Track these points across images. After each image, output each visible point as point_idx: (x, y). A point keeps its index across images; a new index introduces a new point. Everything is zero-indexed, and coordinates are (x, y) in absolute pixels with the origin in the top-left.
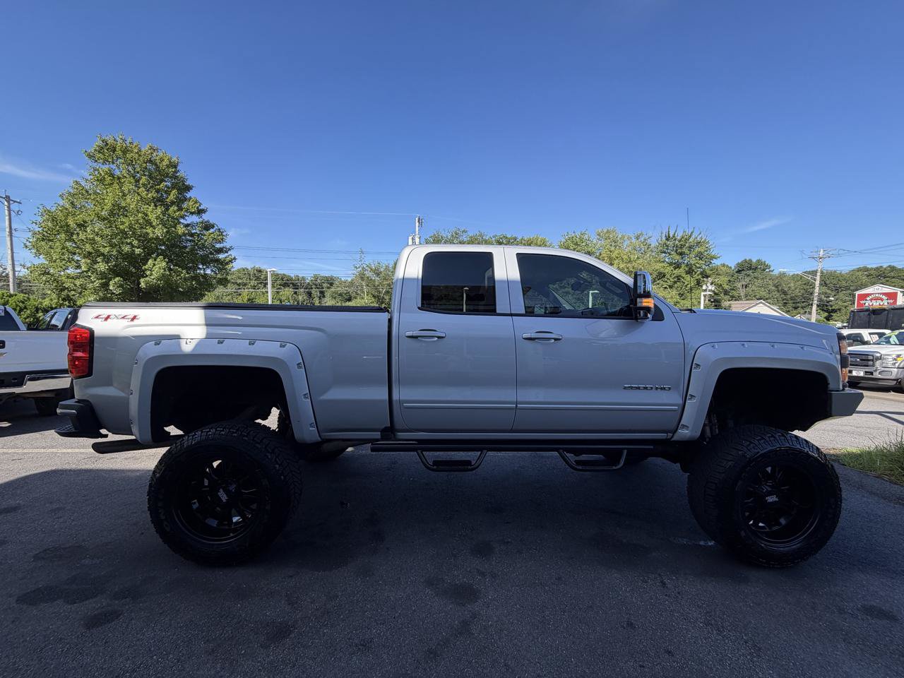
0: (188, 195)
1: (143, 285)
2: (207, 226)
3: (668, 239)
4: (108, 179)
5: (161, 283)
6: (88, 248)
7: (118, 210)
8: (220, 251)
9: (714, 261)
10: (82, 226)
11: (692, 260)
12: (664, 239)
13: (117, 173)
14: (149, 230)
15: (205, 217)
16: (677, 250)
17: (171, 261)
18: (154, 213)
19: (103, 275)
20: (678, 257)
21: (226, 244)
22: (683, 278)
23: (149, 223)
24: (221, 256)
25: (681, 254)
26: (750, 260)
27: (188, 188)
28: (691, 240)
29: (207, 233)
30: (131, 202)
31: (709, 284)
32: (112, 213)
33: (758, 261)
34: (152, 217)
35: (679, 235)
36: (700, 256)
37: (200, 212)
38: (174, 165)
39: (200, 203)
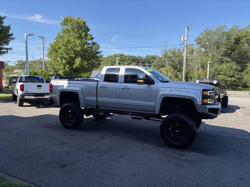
0: (88, 33)
1: (74, 67)
2: (94, 44)
4: (66, 31)
5: (79, 66)
6: (61, 55)
7: (69, 42)
8: (98, 53)
10: (59, 48)
13: (68, 28)
14: (76, 48)
15: (93, 41)
17: (83, 58)
18: (78, 42)
19: (64, 65)
21: (100, 50)
23: (76, 46)
24: (98, 55)
27: (89, 30)
29: (94, 46)
30: (72, 39)
32: (67, 43)
34: (77, 44)
37: (92, 39)
38: (84, 23)
39: (92, 36)
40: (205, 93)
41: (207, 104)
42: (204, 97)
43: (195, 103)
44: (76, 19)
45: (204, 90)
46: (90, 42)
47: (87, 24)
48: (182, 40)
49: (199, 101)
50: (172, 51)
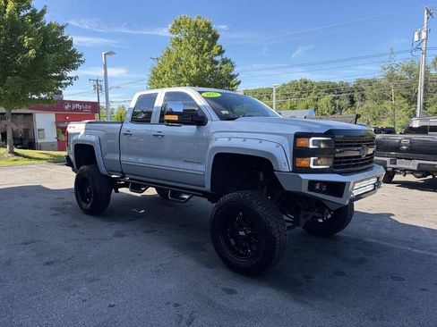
2: (225, 62)
4: (176, 43)
13: (181, 38)
14: (191, 71)
15: (224, 56)
21: (234, 73)
23: (190, 66)
29: (224, 66)
30: (184, 55)
34: (192, 63)
37: (221, 52)
38: (208, 25)
39: (221, 47)
40: (302, 142)
41: (308, 170)
42: (300, 152)
43: (275, 168)
44: (194, 19)
45: (298, 136)
46: (218, 58)
47: (214, 27)
48: (416, 38)
49: (283, 162)
50: (406, 67)
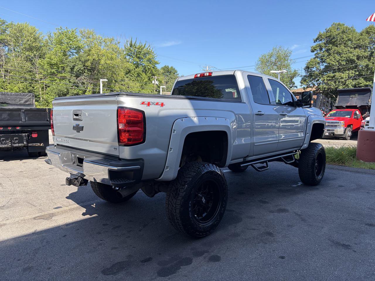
3: (131, 46)
9: (157, 65)
11: (145, 63)
12: (129, 45)
16: (137, 55)
20: (138, 60)
22: (141, 75)
25: (139, 58)
26: (168, 66)
28: (144, 49)
31: (155, 80)
33: (172, 67)
35: (138, 45)
36: (149, 60)
